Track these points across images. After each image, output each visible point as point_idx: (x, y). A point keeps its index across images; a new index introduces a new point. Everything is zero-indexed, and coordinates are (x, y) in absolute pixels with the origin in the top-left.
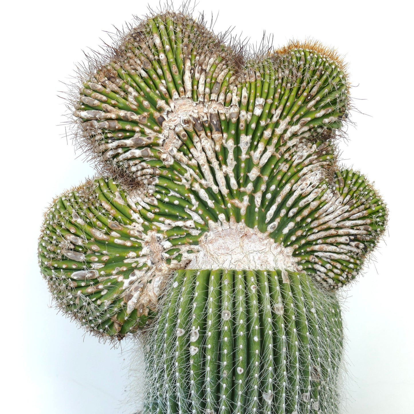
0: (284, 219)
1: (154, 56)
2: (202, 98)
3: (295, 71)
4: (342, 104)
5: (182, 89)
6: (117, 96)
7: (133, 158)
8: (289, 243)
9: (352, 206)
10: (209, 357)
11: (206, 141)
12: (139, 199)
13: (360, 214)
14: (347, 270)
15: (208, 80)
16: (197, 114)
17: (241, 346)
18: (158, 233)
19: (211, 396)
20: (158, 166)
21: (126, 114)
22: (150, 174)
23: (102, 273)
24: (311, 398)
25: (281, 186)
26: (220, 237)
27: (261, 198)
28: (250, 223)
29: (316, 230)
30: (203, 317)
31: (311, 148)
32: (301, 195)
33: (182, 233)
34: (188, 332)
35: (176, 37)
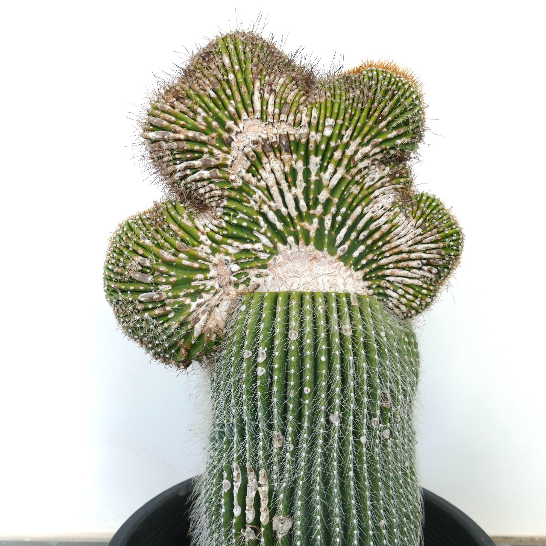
0: (354, 242)
1: (223, 76)
2: (271, 118)
3: (366, 91)
4: (416, 125)
5: (250, 109)
6: (186, 116)
7: (202, 180)
8: (359, 267)
9: (424, 229)
10: (276, 377)
11: (275, 162)
12: (207, 222)
13: (433, 238)
14: (420, 296)
15: (278, 100)
16: (266, 135)
17: (308, 366)
18: (226, 255)
19: (279, 418)
20: (226, 188)
21: (194, 134)
22: (218, 196)
23: (170, 294)
24: (380, 423)
25: (352, 208)
26: (289, 260)
27: (331, 221)
28: (319, 246)
29: (387, 254)
30: (270, 337)
31: (384, 170)
32: (372, 218)
33: (250, 256)
34: (255, 353)
35: (245, 57)
